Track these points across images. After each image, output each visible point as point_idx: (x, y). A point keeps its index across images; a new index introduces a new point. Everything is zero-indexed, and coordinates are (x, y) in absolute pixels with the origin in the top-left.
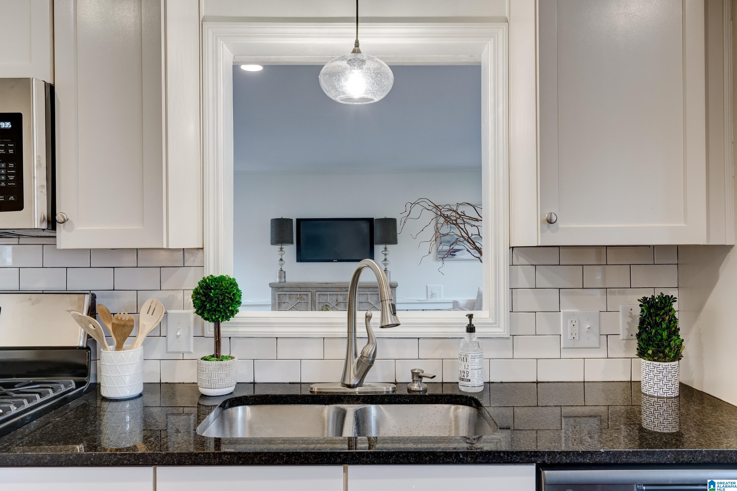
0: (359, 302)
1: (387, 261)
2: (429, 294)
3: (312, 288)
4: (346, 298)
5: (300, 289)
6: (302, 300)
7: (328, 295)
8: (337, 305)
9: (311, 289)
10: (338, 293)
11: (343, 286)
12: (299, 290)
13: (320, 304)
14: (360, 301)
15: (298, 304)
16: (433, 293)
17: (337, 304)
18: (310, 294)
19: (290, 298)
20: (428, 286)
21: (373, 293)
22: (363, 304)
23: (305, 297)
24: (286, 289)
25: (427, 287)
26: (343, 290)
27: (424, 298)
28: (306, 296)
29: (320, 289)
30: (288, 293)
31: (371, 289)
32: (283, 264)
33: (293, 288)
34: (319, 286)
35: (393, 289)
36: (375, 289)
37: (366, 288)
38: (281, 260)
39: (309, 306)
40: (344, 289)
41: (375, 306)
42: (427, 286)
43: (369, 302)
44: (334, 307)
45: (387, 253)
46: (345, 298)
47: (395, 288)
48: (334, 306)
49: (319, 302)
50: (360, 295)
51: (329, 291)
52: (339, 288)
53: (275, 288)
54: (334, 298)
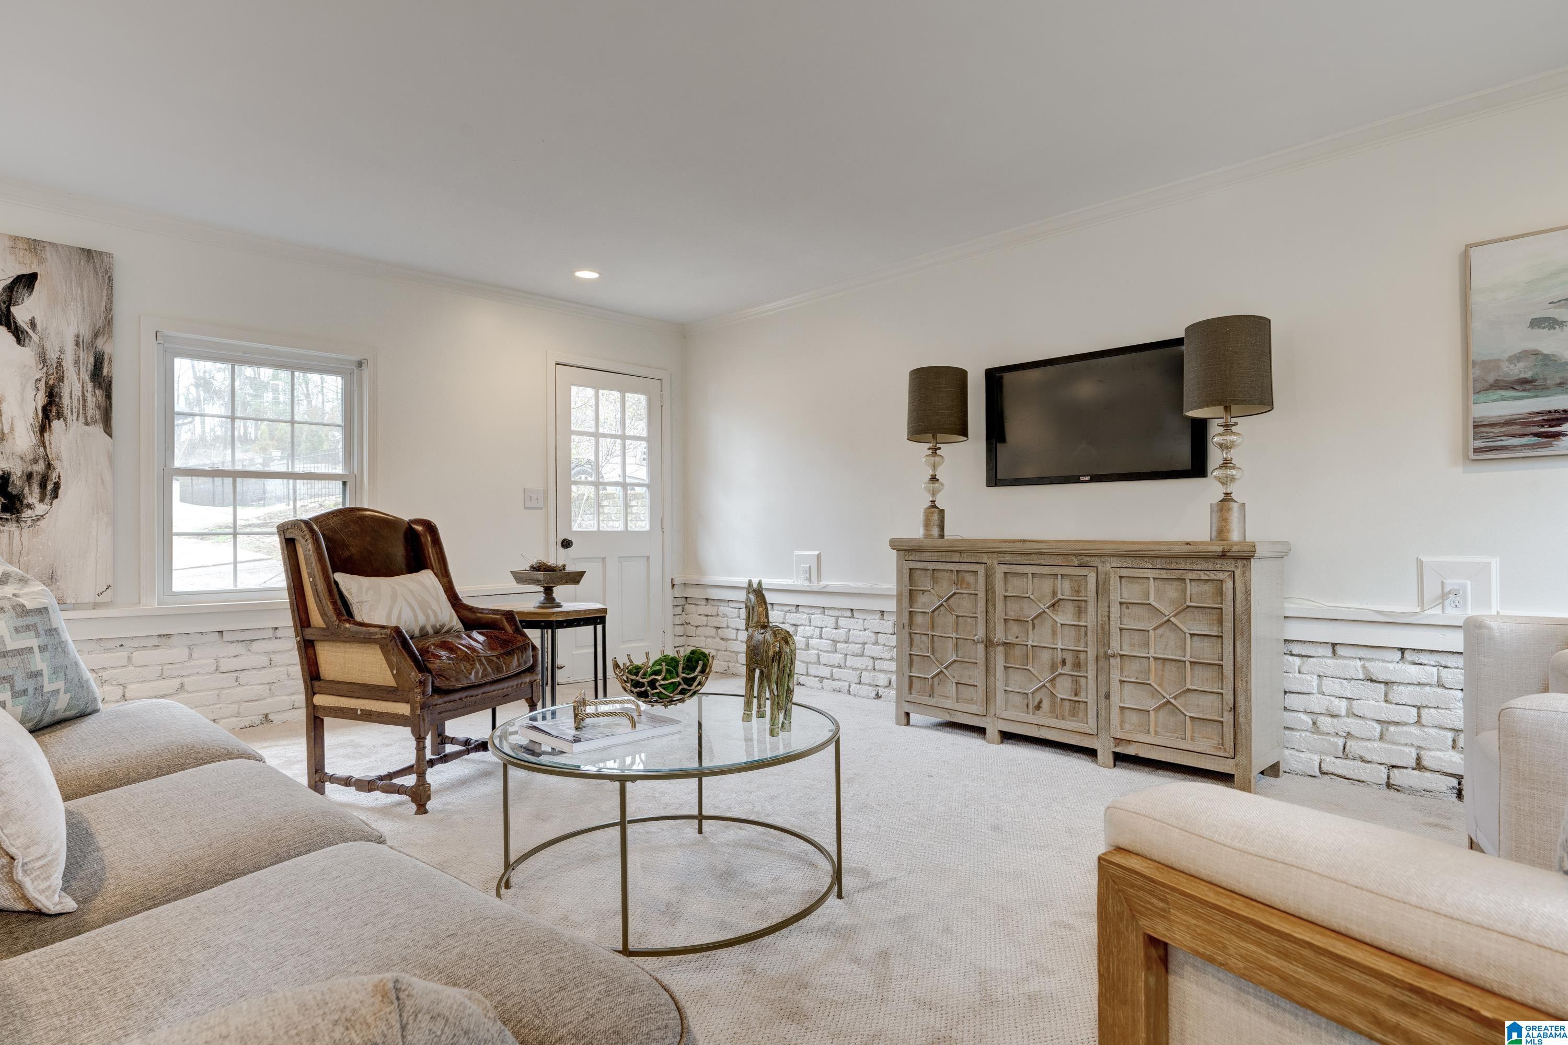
0: (1121, 603)
1: (1233, 468)
2: (1432, 590)
3: (987, 552)
4: (1079, 588)
5: (958, 555)
6: (965, 586)
7: (1030, 576)
8: (1056, 606)
9: (985, 555)
10: (1055, 570)
11: (1069, 549)
12: (956, 558)
13: (1008, 602)
14: (1123, 601)
15: (954, 597)
16: (1447, 589)
17: (1053, 605)
18: (981, 570)
19: (934, 580)
20: (1422, 559)
21: (1164, 574)
22: (1135, 610)
23: (969, 578)
24: (926, 556)
25: (1420, 564)
26: (1072, 561)
27: (1406, 606)
28: (972, 577)
29: (1008, 558)
30: (931, 566)
31: (1159, 563)
32: (940, 491)
33: (943, 554)
34: (1005, 547)
35: (1240, 563)
36: (1174, 560)
37: (1142, 557)
38: (934, 479)
39: (979, 605)
40: (1074, 558)
41: (1172, 619)
42: (1422, 562)
43: (1153, 603)
44: (1044, 612)
45: (1233, 442)
46: (1076, 585)
47: (1248, 558)
48: (1046, 610)
49: (1005, 597)
50: (1123, 580)
51: (1034, 563)
52: (1061, 557)
53: (903, 552)
54: (1047, 585)
